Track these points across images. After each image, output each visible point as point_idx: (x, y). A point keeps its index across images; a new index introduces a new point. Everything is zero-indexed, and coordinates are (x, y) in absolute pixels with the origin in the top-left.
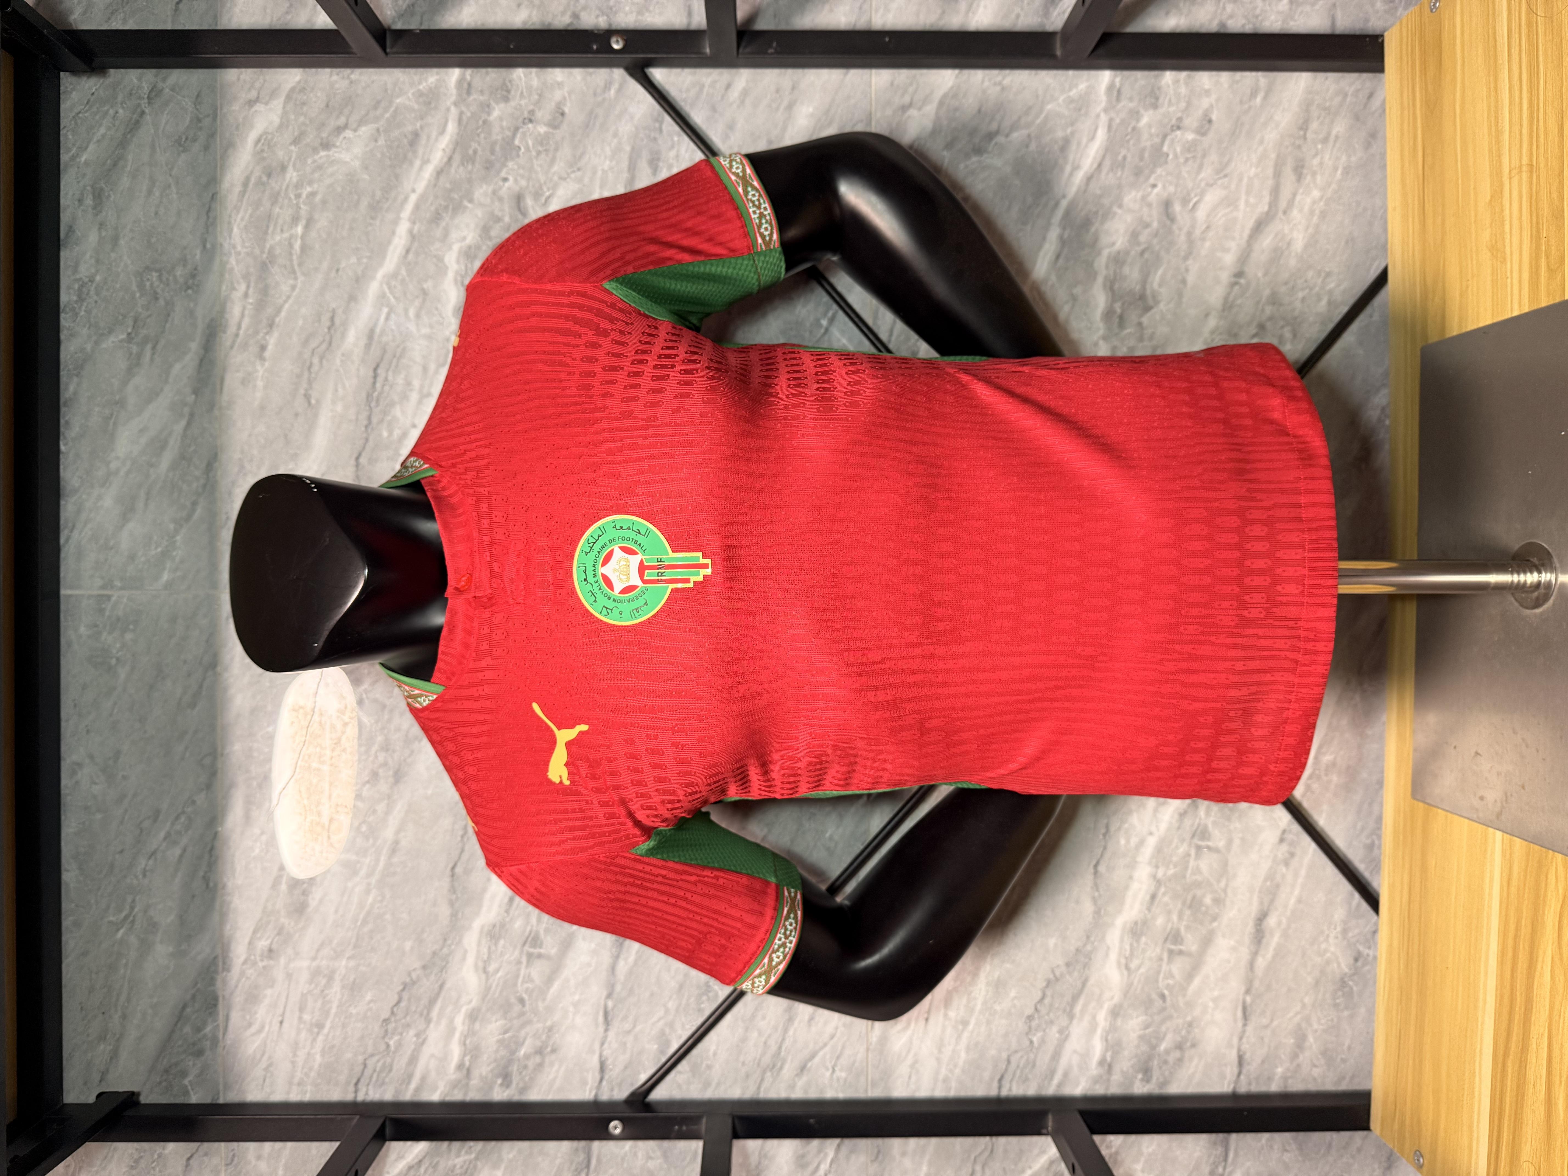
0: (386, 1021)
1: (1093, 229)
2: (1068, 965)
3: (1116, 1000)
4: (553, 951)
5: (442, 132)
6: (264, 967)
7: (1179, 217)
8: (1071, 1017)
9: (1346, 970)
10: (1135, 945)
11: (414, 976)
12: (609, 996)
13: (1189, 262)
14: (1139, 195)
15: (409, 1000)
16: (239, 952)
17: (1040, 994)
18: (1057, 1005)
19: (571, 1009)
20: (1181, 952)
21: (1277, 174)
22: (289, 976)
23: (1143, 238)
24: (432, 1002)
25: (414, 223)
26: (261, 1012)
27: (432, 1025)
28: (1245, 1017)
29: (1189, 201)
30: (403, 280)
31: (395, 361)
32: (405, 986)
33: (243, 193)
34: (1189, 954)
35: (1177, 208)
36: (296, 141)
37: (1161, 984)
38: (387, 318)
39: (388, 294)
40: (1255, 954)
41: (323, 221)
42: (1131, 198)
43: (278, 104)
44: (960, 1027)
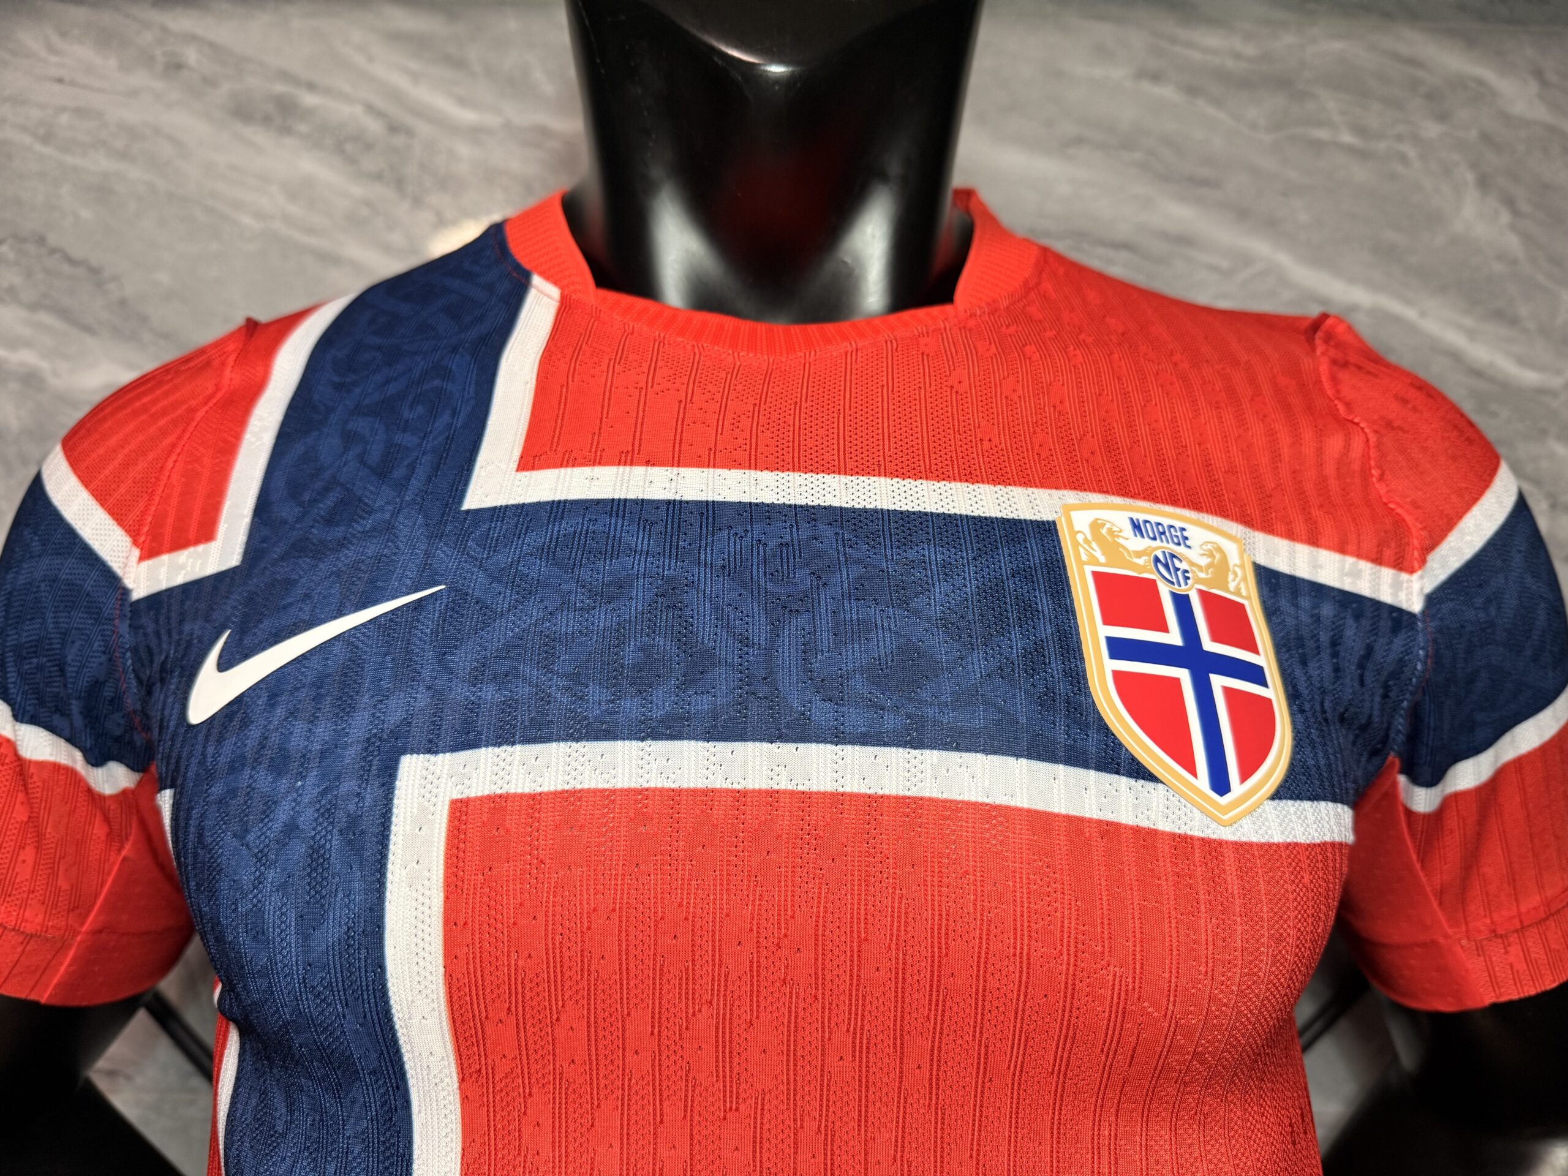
0: (41, 240)
5: (1522, 361)
6: (152, 58)
11: (111, 286)
16: (182, 21)
22: (134, 93)
24: (64, 314)
26: (83, 52)
27: (23, 313)
32: (95, 271)
33: (1397, 57)
36: (1486, 138)
41: (1361, 173)
43: (1541, 113)
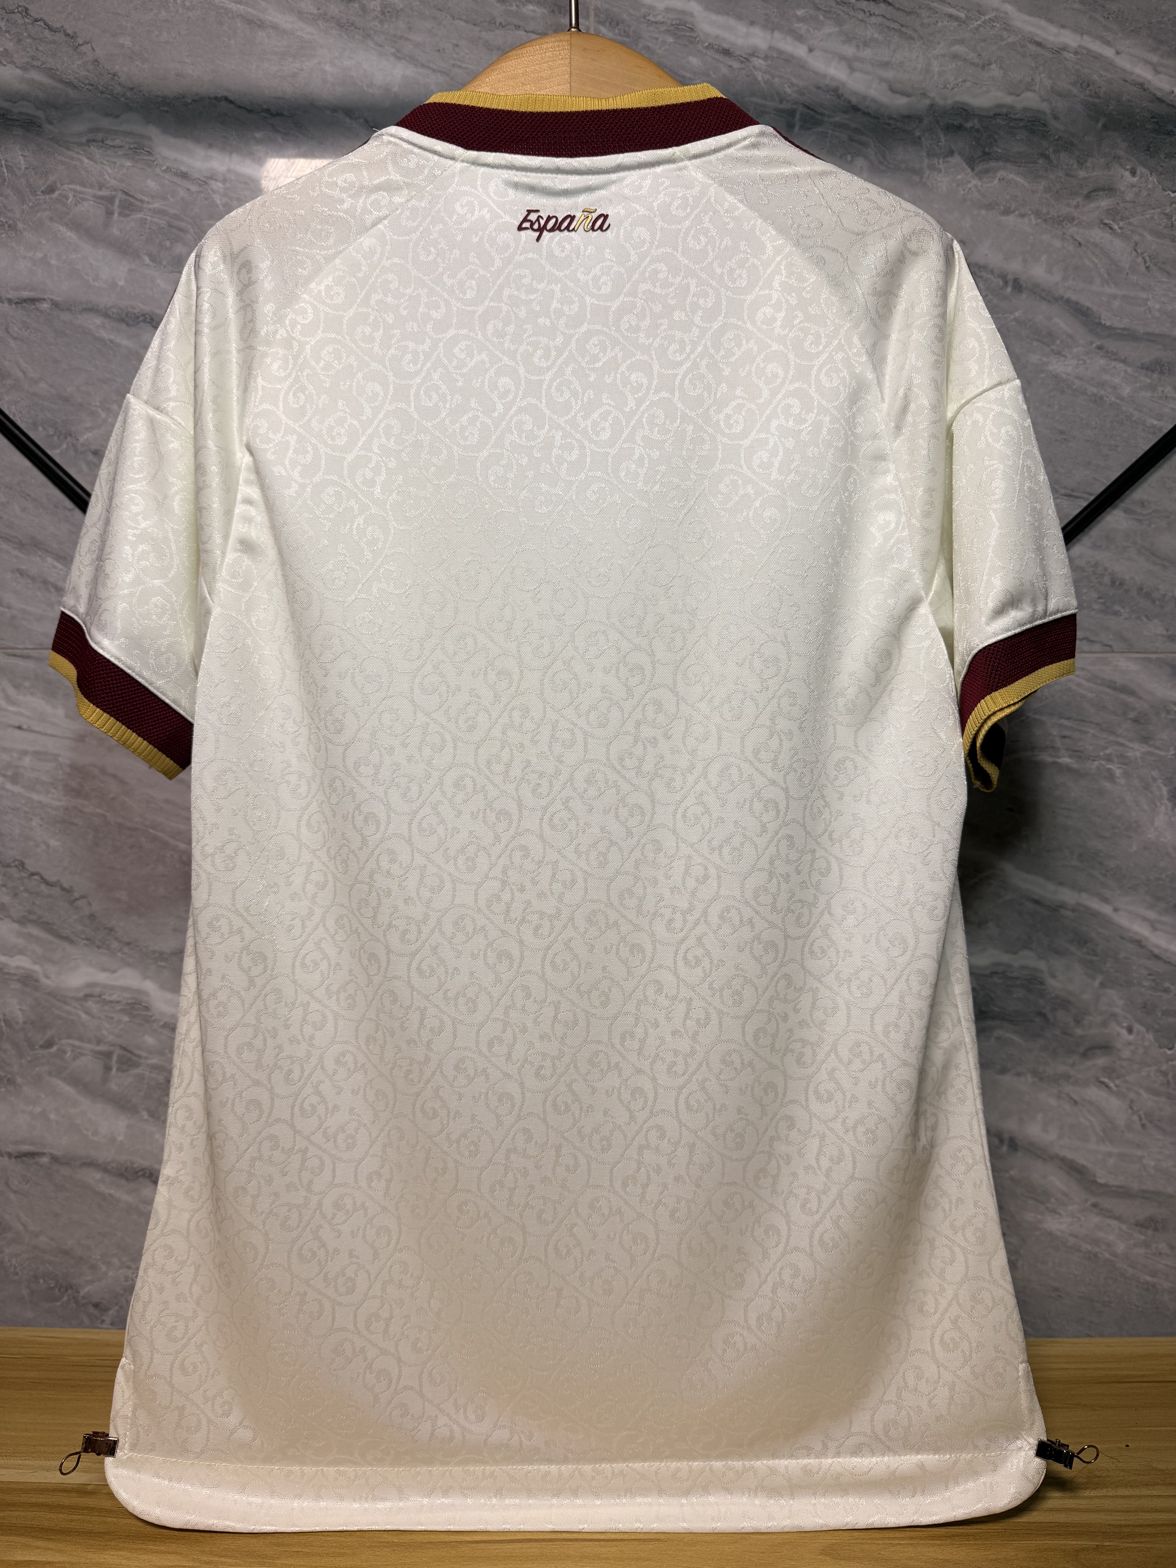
1: (1072, 948)
2: (92, 916)
3: (45, 981)
4: (115, 231)
7: (1089, 1063)
8: (22, 921)
9: (82, 1293)
10: (118, 1008)
12: (55, 304)
13: (1030, 1078)
14: (1118, 1011)
15: (54, 42)
17: (52, 879)
18: (37, 902)
19: (39, 255)
20: (108, 1068)
21: (1146, 1195)
23: (1061, 1014)
25: (1076, 53)
28: (21, 1156)
29: (1109, 1078)
30: (1002, 39)
31: (897, 26)
34: (105, 1080)
35: (1102, 1061)
37: (64, 1041)
38: (951, 16)
39: (983, 18)
40: (104, 1168)
42: (1115, 1000)
44: (10, 773)
